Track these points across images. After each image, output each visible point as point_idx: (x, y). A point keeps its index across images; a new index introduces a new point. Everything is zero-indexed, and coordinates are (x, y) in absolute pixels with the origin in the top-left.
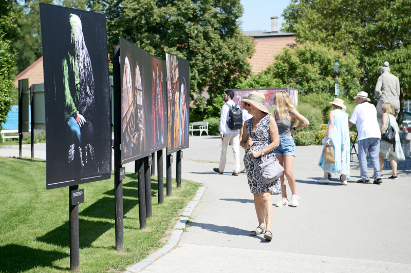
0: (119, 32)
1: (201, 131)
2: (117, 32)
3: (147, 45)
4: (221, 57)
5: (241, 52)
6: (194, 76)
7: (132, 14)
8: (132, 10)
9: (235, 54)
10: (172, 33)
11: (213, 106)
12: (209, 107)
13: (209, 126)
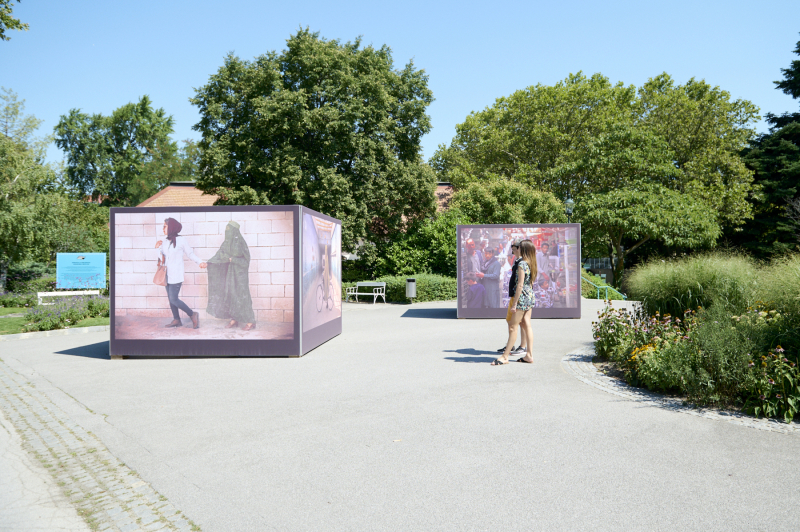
0: (248, 144)
1: (376, 295)
2: (244, 143)
3: (290, 163)
4: (402, 186)
5: (427, 181)
6: (363, 212)
7: (269, 116)
8: (269, 109)
9: (420, 184)
10: (330, 146)
11: (385, 258)
12: (379, 259)
13: (387, 288)
